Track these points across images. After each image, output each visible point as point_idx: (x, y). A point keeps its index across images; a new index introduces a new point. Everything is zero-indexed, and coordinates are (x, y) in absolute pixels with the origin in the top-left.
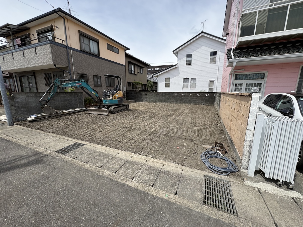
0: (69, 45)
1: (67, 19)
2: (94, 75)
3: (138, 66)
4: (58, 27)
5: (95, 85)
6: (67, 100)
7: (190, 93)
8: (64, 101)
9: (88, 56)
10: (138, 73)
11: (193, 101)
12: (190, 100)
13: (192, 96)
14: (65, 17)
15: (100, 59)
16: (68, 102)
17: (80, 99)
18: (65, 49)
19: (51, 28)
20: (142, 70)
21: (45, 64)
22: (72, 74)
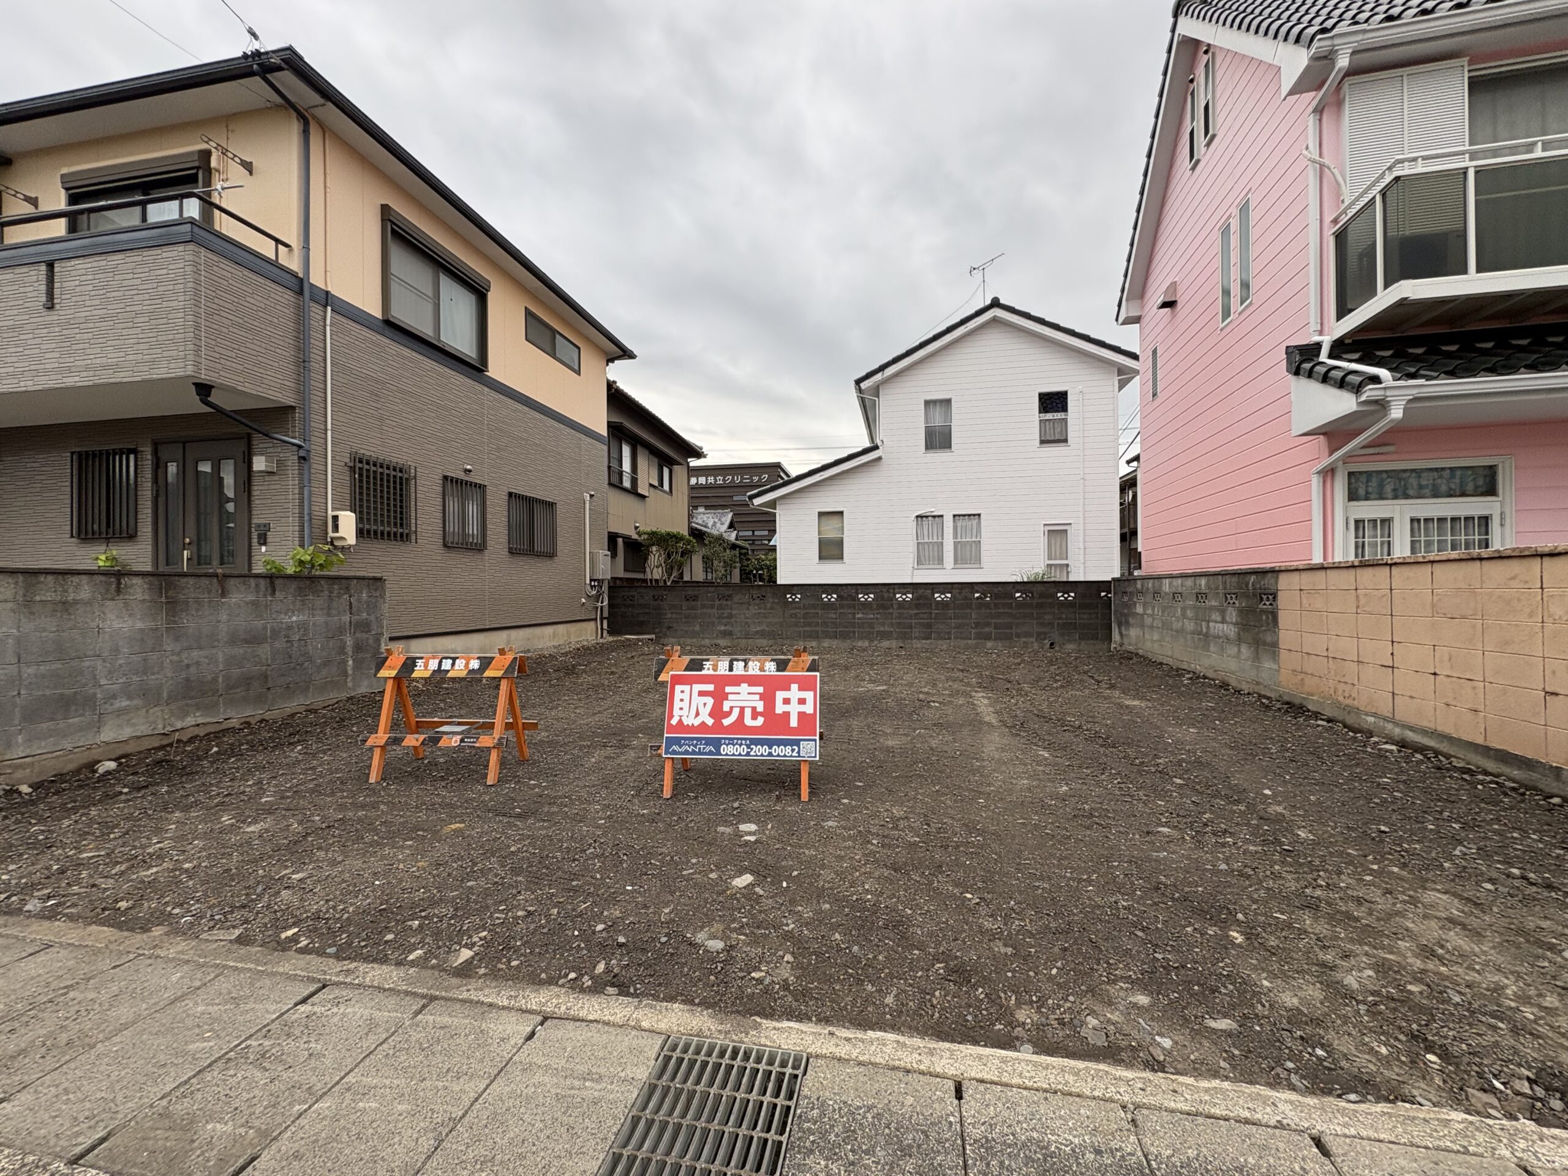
0: (316, 279)
1: (324, 128)
2: (445, 478)
3: (653, 451)
4: (248, 167)
5: (449, 539)
6: (273, 631)
7: (976, 588)
8: (254, 639)
9: (421, 357)
10: (652, 489)
11: (995, 628)
12: (977, 625)
13: (987, 606)
14: (314, 117)
15: (486, 389)
16: (279, 644)
17: (365, 626)
18: (289, 296)
19: (196, 164)
20: (666, 471)
21: (123, 377)
22: (315, 460)
